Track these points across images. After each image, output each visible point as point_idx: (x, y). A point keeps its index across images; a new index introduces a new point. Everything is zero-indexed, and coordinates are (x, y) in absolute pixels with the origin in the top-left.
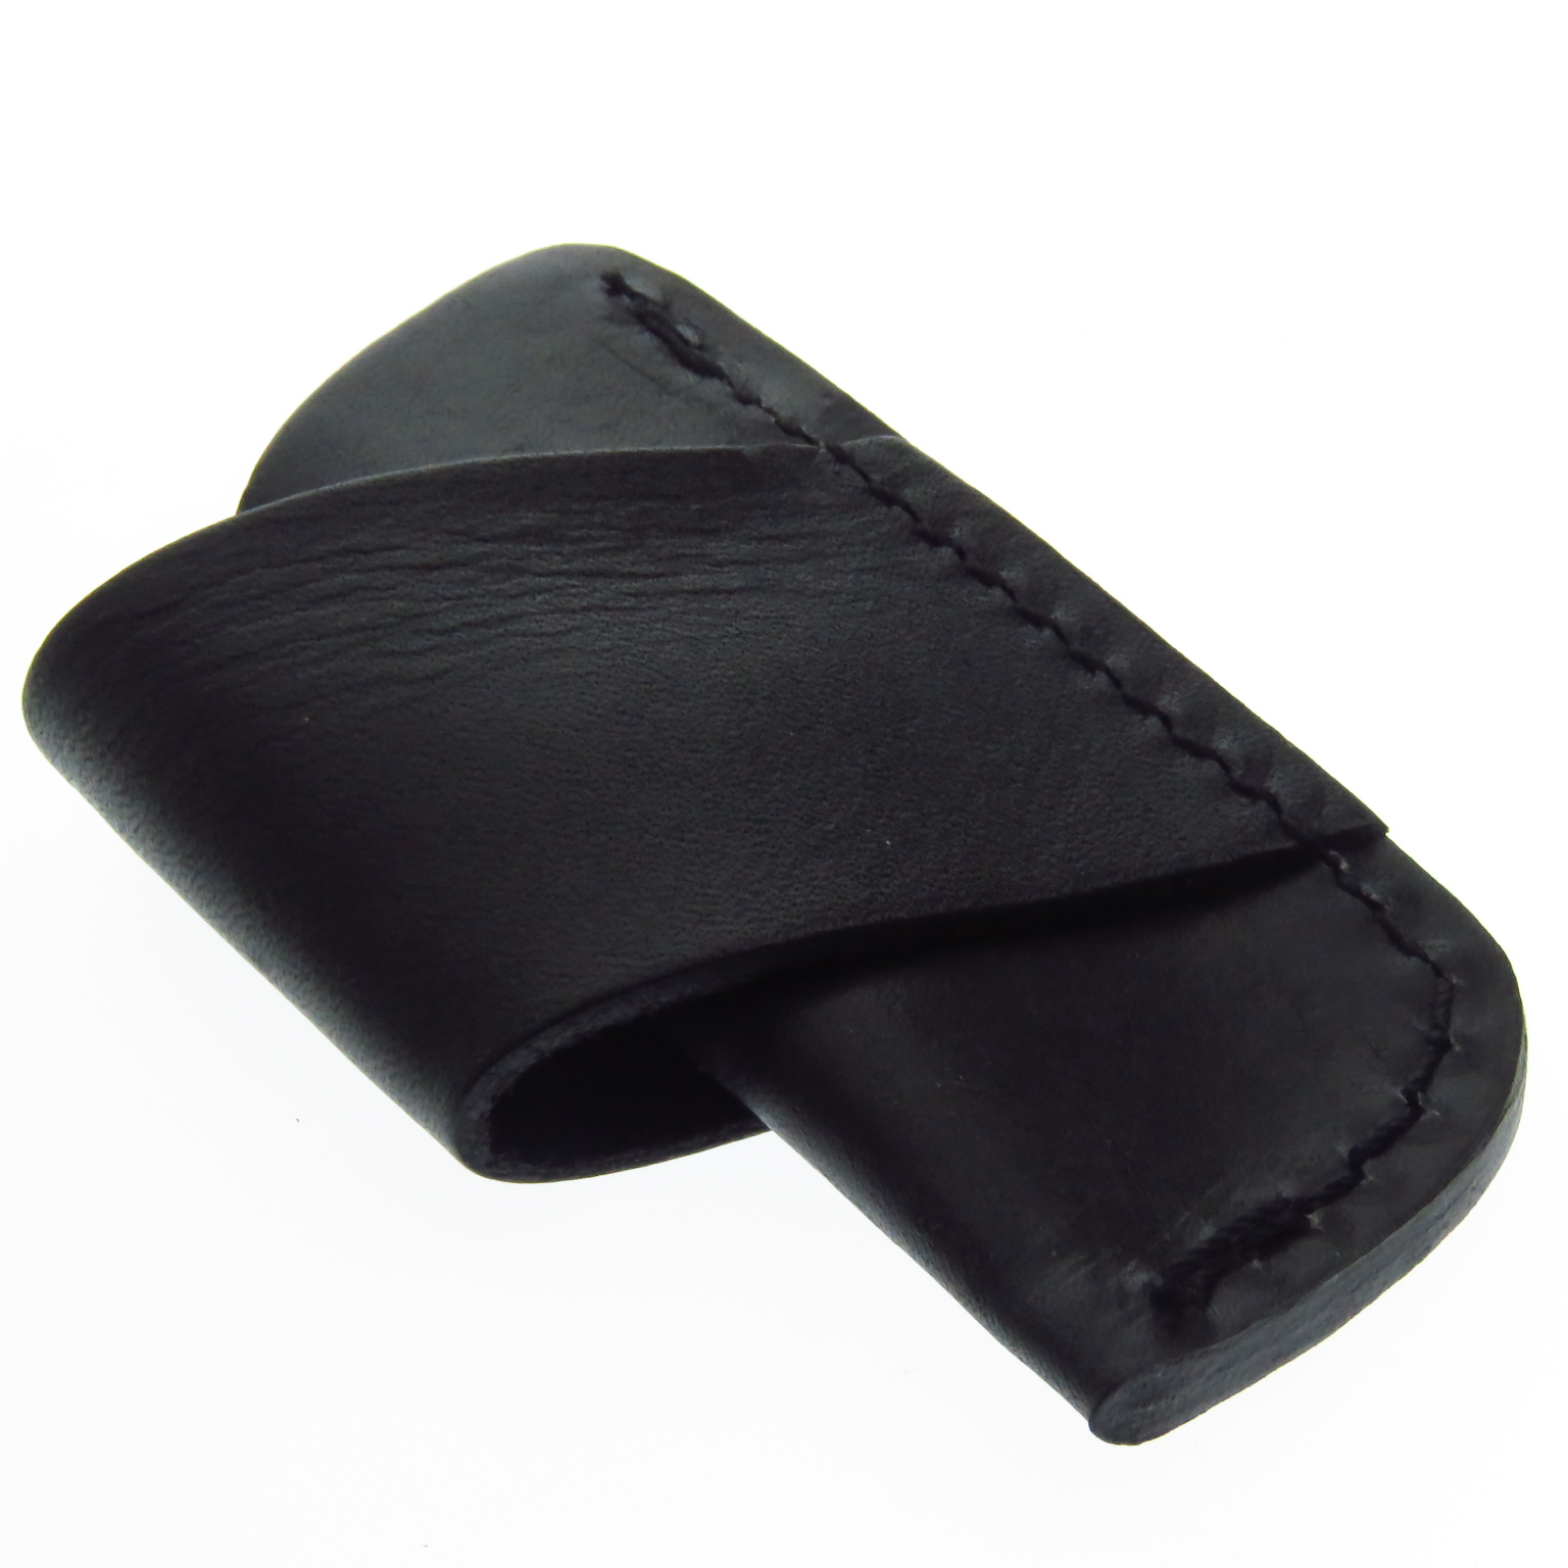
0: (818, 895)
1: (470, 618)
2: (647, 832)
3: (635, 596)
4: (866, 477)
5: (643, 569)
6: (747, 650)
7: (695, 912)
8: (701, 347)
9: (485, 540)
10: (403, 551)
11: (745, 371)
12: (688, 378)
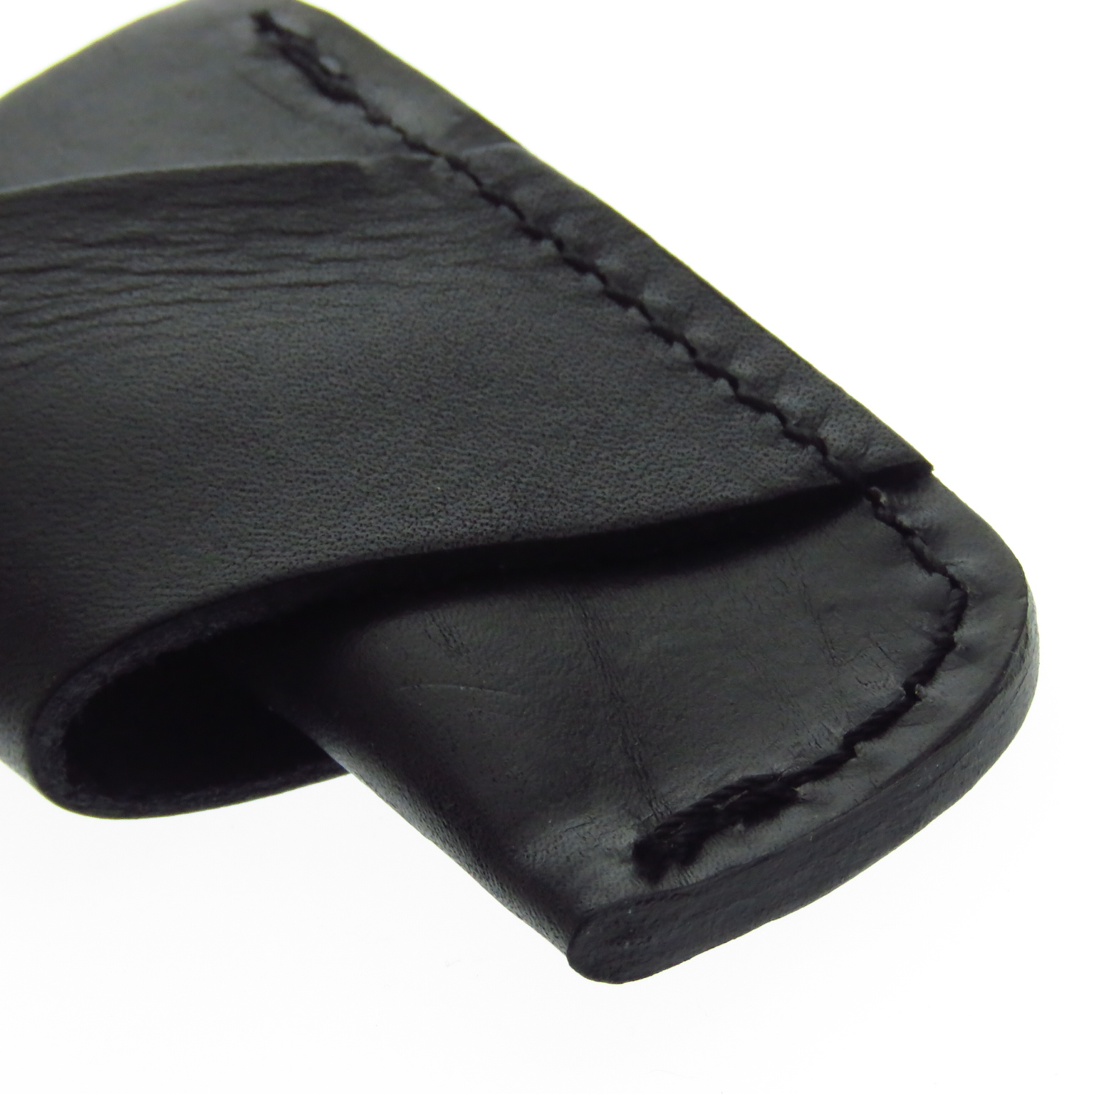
0: (364, 531)
1: (67, 312)
2: (211, 485)
3: (230, 289)
4: (477, 182)
5: (243, 267)
6: (331, 332)
7: (247, 548)
8: (343, 77)
9: (90, 246)
10: (10, 259)
11: (381, 97)
12: (323, 105)
